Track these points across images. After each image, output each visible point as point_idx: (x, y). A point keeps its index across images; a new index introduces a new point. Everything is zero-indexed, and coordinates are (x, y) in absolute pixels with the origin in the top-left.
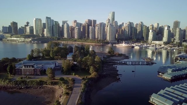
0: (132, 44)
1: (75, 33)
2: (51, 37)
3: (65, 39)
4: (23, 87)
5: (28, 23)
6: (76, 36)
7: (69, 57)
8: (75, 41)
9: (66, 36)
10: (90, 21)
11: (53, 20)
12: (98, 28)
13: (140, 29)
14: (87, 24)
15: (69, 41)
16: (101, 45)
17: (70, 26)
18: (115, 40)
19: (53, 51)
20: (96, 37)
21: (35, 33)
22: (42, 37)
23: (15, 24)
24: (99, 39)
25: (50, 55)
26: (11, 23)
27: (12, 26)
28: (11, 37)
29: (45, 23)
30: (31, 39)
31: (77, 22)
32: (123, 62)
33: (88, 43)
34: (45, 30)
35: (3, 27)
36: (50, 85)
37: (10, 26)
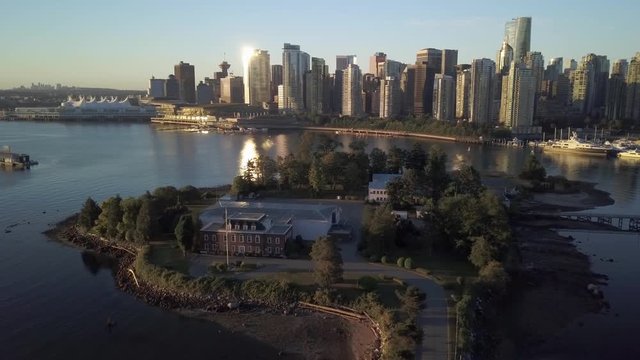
0: (607, 143)
1: (382, 99)
2: (298, 113)
3: (346, 122)
4: (229, 305)
5: (225, 66)
6: (384, 111)
7: (377, 192)
8: (382, 126)
9: (348, 108)
10: (434, 55)
11: (306, 56)
12: (468, 81)
14: (425, 66)
15: (361, 128)
16: (480, 143)
17: (363, 72)
18: (534, 125)
19: (317, 165)
20: (460, 111)
21: (247, 101)
22: (271, 111)
23: (186, 70)
24: (470, 120)
25: (307, 181)
26: (176, 67)
27: (178, 78)
28: (176, 115)
30: (235, 120)
31: (388, 58)
32: (595, 219)
33: (430, 133)
34: (281, 88)
35: (153, 81)
36: (324, 304)
37: (171, 76)
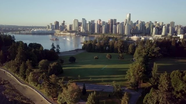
5: (64, 22)
6: (103, 32)
9: (96, 31)
10: (112, 21)
12: (119, 27)
13: (148, 27)
15: (99, 35)
18: (130, 34)
20: (118, 32)
24: (120, 33)
26: (55, 22)
29: (81, 22)
34: (81, 27)
